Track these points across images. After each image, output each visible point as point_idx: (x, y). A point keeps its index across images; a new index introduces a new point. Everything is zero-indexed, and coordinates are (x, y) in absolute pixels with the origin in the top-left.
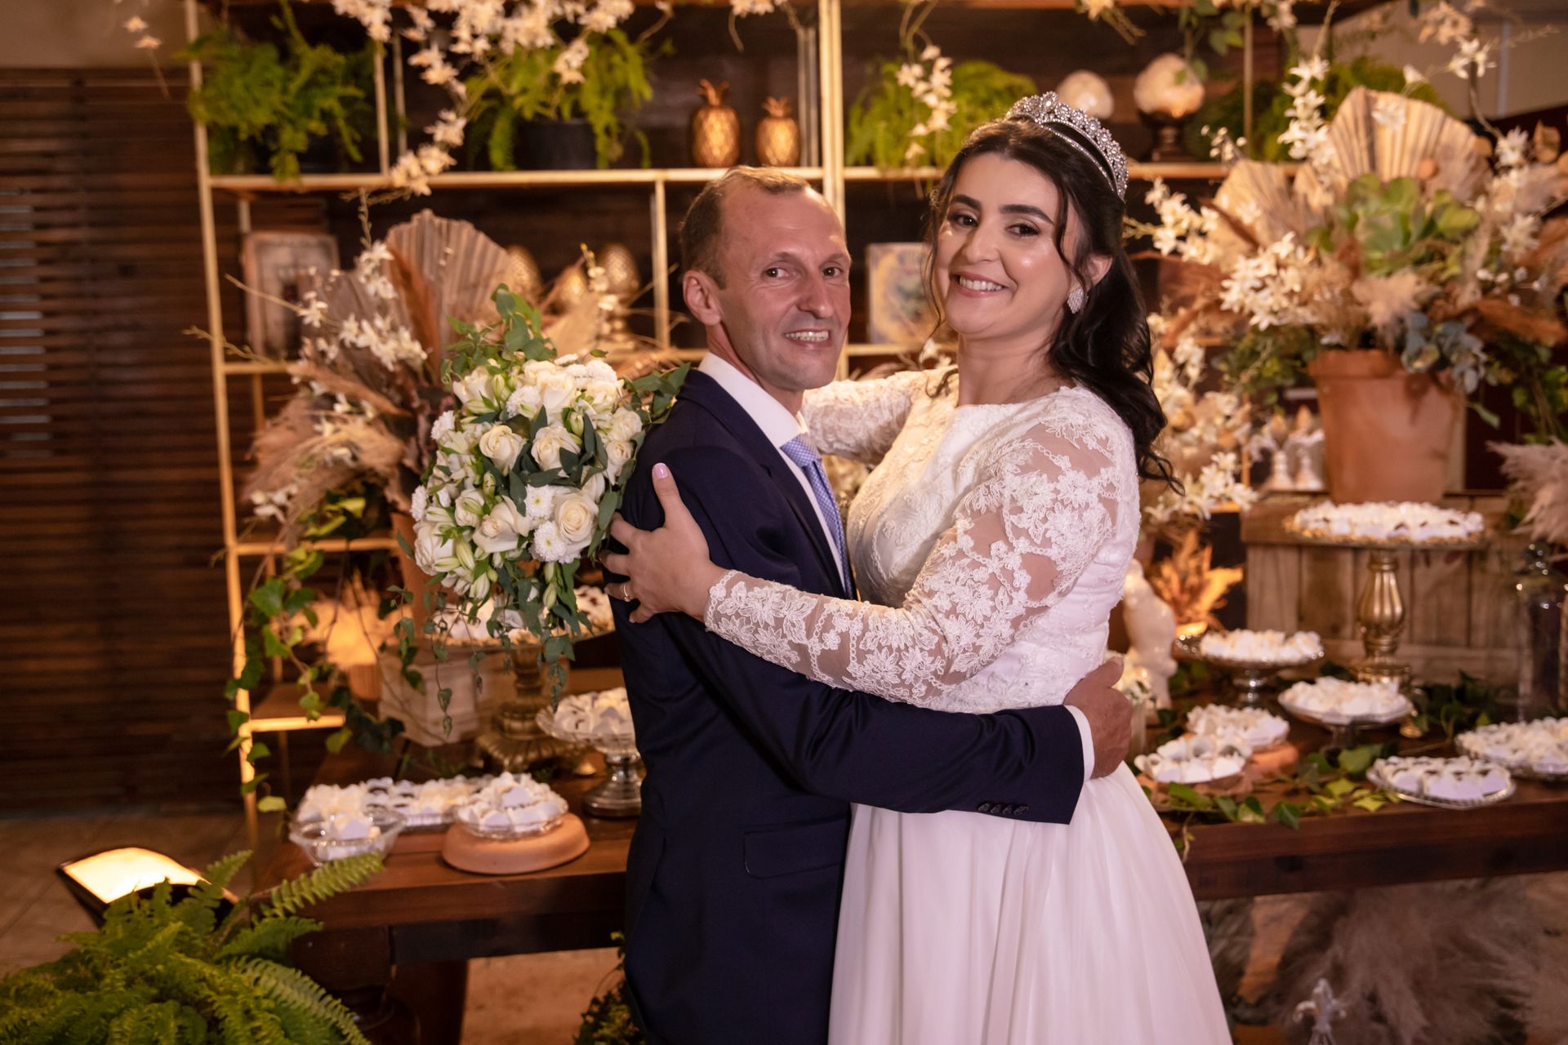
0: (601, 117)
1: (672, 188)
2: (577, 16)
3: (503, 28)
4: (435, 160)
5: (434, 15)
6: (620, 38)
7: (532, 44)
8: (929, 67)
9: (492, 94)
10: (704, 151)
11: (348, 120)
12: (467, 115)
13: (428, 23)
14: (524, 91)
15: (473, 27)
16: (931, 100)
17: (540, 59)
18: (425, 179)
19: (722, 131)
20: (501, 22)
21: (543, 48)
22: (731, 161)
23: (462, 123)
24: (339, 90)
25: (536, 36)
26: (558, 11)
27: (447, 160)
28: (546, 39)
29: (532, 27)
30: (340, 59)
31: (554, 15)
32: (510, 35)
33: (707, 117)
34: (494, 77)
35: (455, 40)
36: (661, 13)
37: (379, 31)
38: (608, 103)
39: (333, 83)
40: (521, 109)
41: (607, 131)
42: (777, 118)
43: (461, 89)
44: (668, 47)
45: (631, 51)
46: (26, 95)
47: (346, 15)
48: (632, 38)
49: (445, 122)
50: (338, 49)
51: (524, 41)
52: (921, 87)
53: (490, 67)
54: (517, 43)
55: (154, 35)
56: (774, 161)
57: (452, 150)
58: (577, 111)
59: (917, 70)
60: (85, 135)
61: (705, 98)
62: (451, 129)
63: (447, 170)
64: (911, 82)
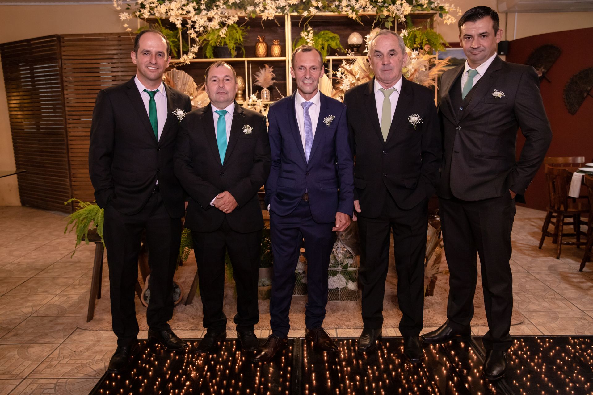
0: (231, 45)
1: (248, 62)
2: (225, 21)
3: (208, 24)
4: (191, 56)
5: (192, 21)
6: (236, 26)
7: (215, 28)
8: (309, 32)
9: (205, 40)
10: (258, 53)
11: (174, 46)
12: (199, 45)
13: (192, 24)
14: (212, 40)
15: (199, 25)
16: (308, 41)
17: (216, 32)
18: (189, 60)
19: (262, 48)
20: (208, 23)
21: (217, 29)
22: (264, 56)
23: (198, 47)
24: (172, 39)
25: (216, 26)
26: (221, 20)
27: (194, 55)
28: (218, 27)
29: (214, 24)
30: (171, 32)
31: (220, 21)
32: (209, 26)
33: (258, 44)
34: (205, 36)
35: (196, 28)
36: (246, 20)
37: (179, 26)
38: (233, 42)
39: (170, 38)
40: (211, 44)
41: (233, 48)
42: (275, 45)
43: (197, 39)
44: (249, 28)
45: (238, 29)
46: (107, 40)
47: (172, 22)
48: (239, 26)
49: (194, 47)
50: (170, 30)
51: (213, 28)
52: (306, 38)
53: (203, 34)
54: (211, 28)
55: (130, 28)
56: (274, 56)
57: (196, 54)
58: (225, 44)
59: (306, 33)
60: (120, 50)
61: (259, 40)
62: (195, 49)
63: (194, 58)
64: (304, 36)
